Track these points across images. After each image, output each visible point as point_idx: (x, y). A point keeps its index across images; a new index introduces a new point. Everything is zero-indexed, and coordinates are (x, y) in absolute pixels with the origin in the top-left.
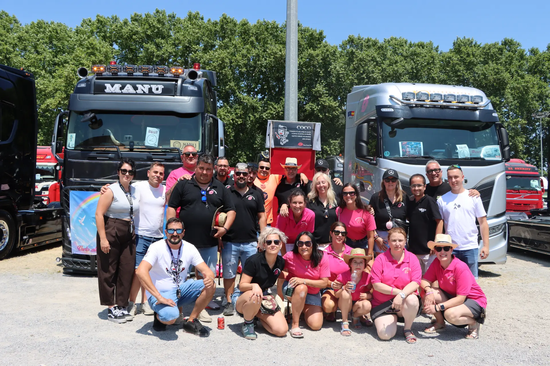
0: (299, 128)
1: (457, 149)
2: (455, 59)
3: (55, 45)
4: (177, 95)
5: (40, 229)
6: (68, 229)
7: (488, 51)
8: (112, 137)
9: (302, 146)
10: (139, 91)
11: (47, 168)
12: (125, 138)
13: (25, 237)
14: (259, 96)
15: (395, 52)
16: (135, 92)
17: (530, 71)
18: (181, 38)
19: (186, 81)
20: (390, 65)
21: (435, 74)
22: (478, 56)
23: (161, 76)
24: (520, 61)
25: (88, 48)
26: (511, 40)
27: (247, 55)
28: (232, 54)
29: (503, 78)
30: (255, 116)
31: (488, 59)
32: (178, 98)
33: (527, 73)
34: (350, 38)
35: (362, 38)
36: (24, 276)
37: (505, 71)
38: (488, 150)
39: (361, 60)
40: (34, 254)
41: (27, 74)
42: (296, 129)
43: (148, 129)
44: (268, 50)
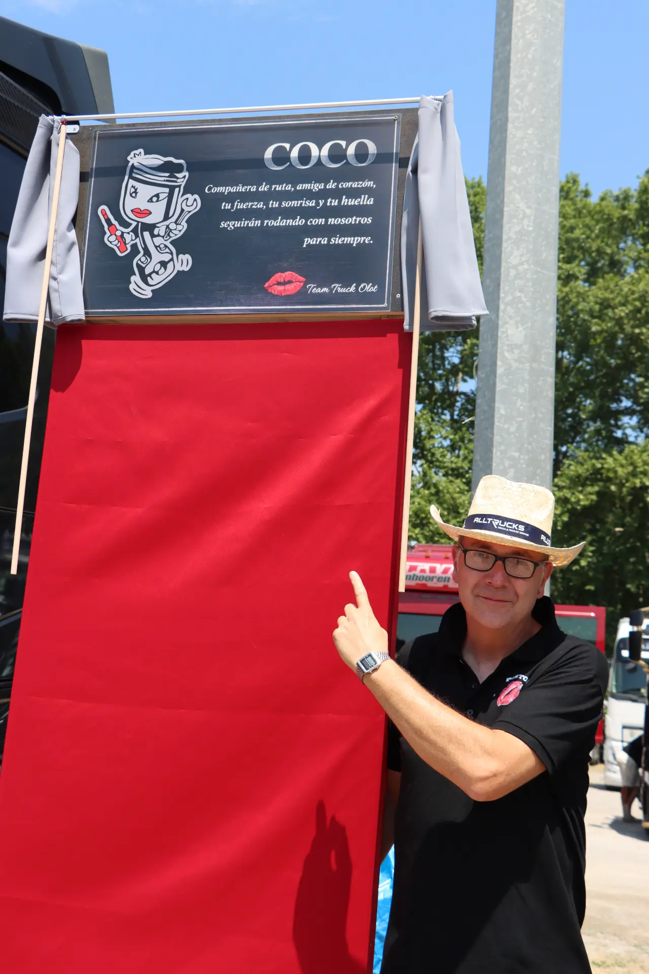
0: (281, 157)
9: (302, 296)
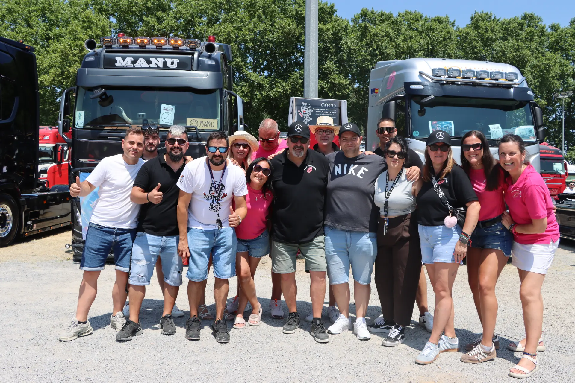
1: (489, 129)
2: (473, 34)
3: (49, 17)
4: (194, 69)
5: (44, 214)
6: (78, 214)
7: (509, 26)
8: (124, 114)
10: (153, 65)
11: (45, 149)
12: (138, 117)
13: (29, 223)
14: (266, 73)
15: (410, 27)
16: (148, 66)
17: (551, 48)
18: (183, 11)
19: (202, 54)
20: (404, 41)
21: (452, 50)
22: (497, 31)
23: (176, 49)
24: (540, 38)
25: (84, 22)
26: (531, 14)
27: (253, 30)
28: (237, 29)
29: (523, 56)
30: (262, 94)
31: (508, 34)
32: (194, 72)
33: (547, 50)
34: (363, 12)
35: (375, 11)
36: (32, 263)
37: (525, 48)
38: (523, 130)
39: (375, 35)
40: (38, 240)
41: (27, 47)
42: (320, 107)
43: (163, 106)
44: (275, 24)
